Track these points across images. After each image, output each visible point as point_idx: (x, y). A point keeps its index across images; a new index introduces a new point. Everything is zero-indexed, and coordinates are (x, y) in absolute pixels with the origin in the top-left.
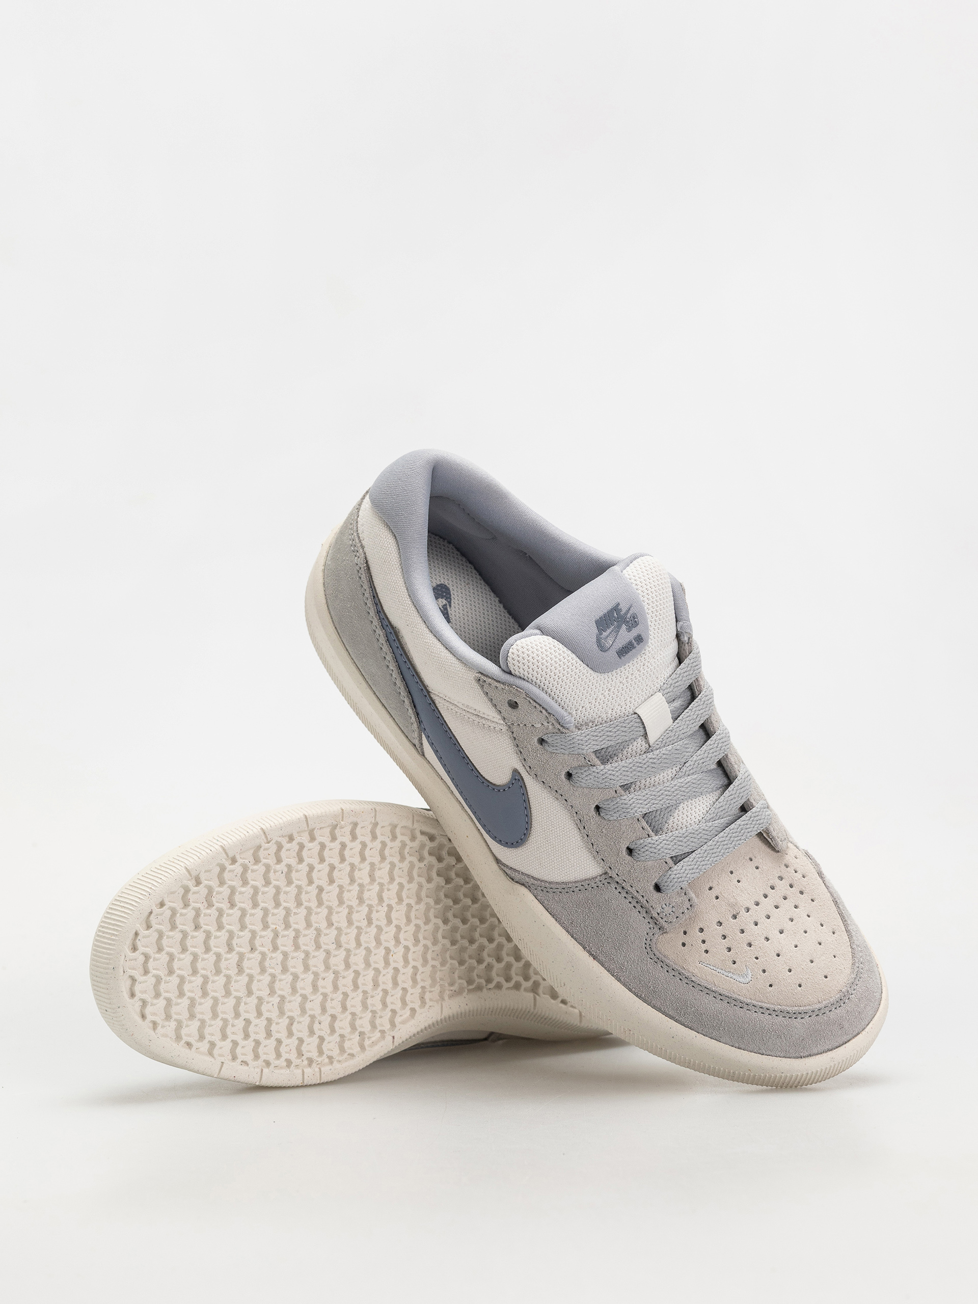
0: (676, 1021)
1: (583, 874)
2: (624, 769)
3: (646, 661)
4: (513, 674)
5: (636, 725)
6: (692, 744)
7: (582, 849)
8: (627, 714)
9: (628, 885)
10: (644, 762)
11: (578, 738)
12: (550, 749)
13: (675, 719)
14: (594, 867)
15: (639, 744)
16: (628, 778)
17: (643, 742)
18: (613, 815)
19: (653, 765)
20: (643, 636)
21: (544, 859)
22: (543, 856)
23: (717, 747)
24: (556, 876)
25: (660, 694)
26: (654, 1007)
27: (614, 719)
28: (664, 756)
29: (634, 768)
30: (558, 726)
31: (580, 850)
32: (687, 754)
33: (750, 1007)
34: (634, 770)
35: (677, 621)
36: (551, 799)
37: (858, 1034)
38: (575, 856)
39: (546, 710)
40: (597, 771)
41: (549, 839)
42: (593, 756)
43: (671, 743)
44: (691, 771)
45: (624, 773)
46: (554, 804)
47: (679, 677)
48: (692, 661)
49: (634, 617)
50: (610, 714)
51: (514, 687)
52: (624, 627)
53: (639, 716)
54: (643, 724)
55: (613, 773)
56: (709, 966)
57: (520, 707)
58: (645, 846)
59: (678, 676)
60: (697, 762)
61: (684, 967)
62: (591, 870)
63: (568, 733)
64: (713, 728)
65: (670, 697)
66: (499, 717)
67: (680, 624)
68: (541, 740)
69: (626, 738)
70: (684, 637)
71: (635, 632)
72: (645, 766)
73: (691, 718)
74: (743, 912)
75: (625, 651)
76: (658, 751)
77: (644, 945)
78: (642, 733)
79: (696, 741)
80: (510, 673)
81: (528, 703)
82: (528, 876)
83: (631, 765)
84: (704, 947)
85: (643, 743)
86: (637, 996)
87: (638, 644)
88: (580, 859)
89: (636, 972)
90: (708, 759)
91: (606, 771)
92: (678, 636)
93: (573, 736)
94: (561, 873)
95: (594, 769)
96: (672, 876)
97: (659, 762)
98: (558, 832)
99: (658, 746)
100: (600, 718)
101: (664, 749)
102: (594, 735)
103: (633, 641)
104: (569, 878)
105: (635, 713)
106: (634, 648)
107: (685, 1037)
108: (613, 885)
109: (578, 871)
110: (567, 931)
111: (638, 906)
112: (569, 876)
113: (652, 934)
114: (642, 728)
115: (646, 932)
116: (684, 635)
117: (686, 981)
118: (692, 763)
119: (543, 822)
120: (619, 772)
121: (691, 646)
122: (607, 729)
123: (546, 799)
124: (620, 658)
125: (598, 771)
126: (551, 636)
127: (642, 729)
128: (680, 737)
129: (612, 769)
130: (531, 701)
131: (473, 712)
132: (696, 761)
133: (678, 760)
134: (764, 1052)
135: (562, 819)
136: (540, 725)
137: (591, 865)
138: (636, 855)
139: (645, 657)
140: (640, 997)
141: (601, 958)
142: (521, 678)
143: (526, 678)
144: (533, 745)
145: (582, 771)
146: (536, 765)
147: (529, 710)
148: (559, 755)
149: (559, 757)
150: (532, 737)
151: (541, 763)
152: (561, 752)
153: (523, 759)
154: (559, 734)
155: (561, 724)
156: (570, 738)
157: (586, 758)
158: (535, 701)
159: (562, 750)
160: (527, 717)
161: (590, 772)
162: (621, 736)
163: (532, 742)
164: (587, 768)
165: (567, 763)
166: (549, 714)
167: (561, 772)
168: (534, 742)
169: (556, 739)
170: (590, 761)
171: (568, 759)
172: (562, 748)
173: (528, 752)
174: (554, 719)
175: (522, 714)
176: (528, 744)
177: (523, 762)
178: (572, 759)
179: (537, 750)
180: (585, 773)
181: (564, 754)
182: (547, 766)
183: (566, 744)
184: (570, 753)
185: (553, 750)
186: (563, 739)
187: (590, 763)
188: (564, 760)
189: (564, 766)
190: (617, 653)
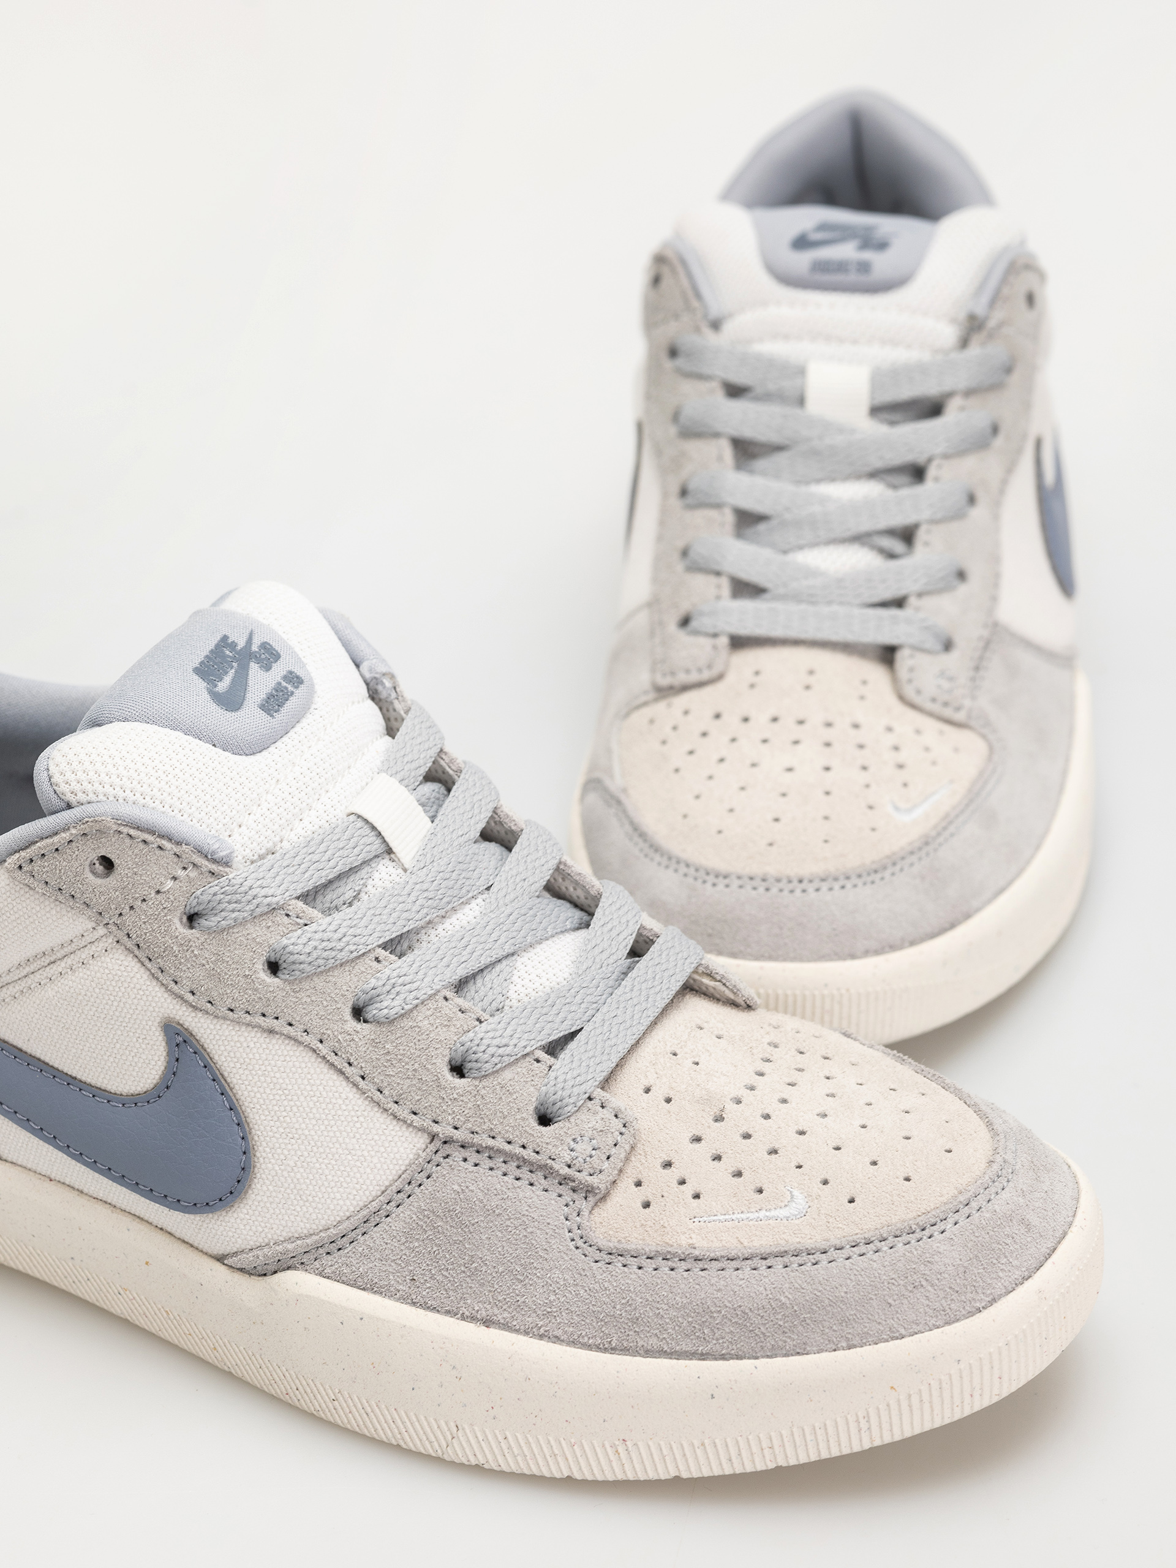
0: (703, 1357)
1: (391, 1167)
2: (371, 911)
3: (326, 721)
4: (77, 802)
5: (359, 833)
7: (365, 1113)
8: (333, 819)
9: (485, 1136)
11: (254, 876)
13: (432, 815)
14: (403, 1139)
15: (383, 872)
16: (388, 927)
17: (391, 865)
18: (392, 1004)
20: (298, 672)
21: (302, 1181)
22: (298, 1176)
24: (341, 1202)
25: (384, 775)
26: (648, 1353)
28: (441, 875)
30: (206, 864)
31: (361, 1119)
33: (832, 1253)
34: (393, 910)
35: (357, 666)
36: (262, 1040)
37: (1065, 1234)
38: (358, 1136)
39: (170, 838)
40: (321, 929)
41: (294, 1130)
42: (302, 906)
44: (508, 899)
45: (377, 919)
46: (271, 1047)
49: (265, 646)
51: (87, 820)
52: (254, 667)
53: (359, 816)
54: (376, 831)
55: (355, 923)
56: (715, 1218)
57: (117, 864)
58: (482, 1039)
60: (513, 881)
61: (668, 1241)
62: (402, 1149)
63: (231, 871)
64: (515, 824)
66: (90, 924)
67: (364, 667)
68: (190, 915)
69: (350, 860)
70: (382, 687)
71: (278, 671)
73: (461, 810)
74: (731, 1107)
75: (274, 702)
77: (572, 1245)
78: (381, 847)
80: (68, 806)
81: (128, 841)
82: (289, 1240)
84: (688, 1190)
85: (391, 868)
86: (605, 1350)
87: (296, 687)
88: (370, 1137)
89: (580, 1303)
92: (371, 692)
93: (243, 876)
94: (348, 1190)
95: (314, 927)
96: (561, 1079)
98: (305, 1104)
101: (435, 864)
103: (284, 684)
104: (367, 1193)
105: (350, 815)
106: (291, 693)
107: (736, 1381)
108: (458, 1154)
109: (379, 1166)
110: (414, 1304)
111: (524, 1173)
112: (364, 1187)
113: (575, 1214)
114: (378, 839)
115: (563, 1217)
116: (381, 685)
117: (684, 1265)
118: (502, 886)
119: (267, 1102)
120: (364, 918)
121: (404, 701)
123: (252, 1045)
125: (323, 928)
127: (378, 841)
128: (456, 843)
129: (348, 916)
130: (132, 832)
131: (42, 962)
132: (508, 881)
133: (471, 881)
134: (903, 1332)
135: (300, 1071)
136: (170, 884)
137: (396, 1139)
138: (474, 1065)
139: (321, 714)
140: (613, 1350)
141: (502, 1316)
142: (92, 801)
144: (177, 934)
145: (293, 940)
146: (201, 978)
147: (136, 855)
148: (235, 931)
149: (237, 935)
150: (168, 917)
151: (207, 966)
152: (235, 920)
153: (172, 982)
154: (217, 882)
155: (209, 857)
156: (238, 881)
157: (288, 912)
158: (138, 828)
159: (237, 914)
160: (141, 875)
161: (309, 935)
162: (339, 859)
163: (174, 928)
164: (300, 932)
165: (258, 940)
166: (179, 843)
167: (256, 966)
168: (178, 927)
169: (215, 894)
170: (300, 915)
171: (256, 931)
172: (233, 911)
173: (174, 958)
174: (192, 851)
175: (129, 875)
176: (167, 938)
177: (175, 988)
178: (264, 929)
179: (191, 943)
180: (300, 941)
181: (243, 923)
182: (221, 966)
183: (238, 896)
184: (255, 914)
185: (219, 922)
186: (227, 888)
187: (301, 921)
188: (249, 937)
189: (254, 950)
190: (262, 707)
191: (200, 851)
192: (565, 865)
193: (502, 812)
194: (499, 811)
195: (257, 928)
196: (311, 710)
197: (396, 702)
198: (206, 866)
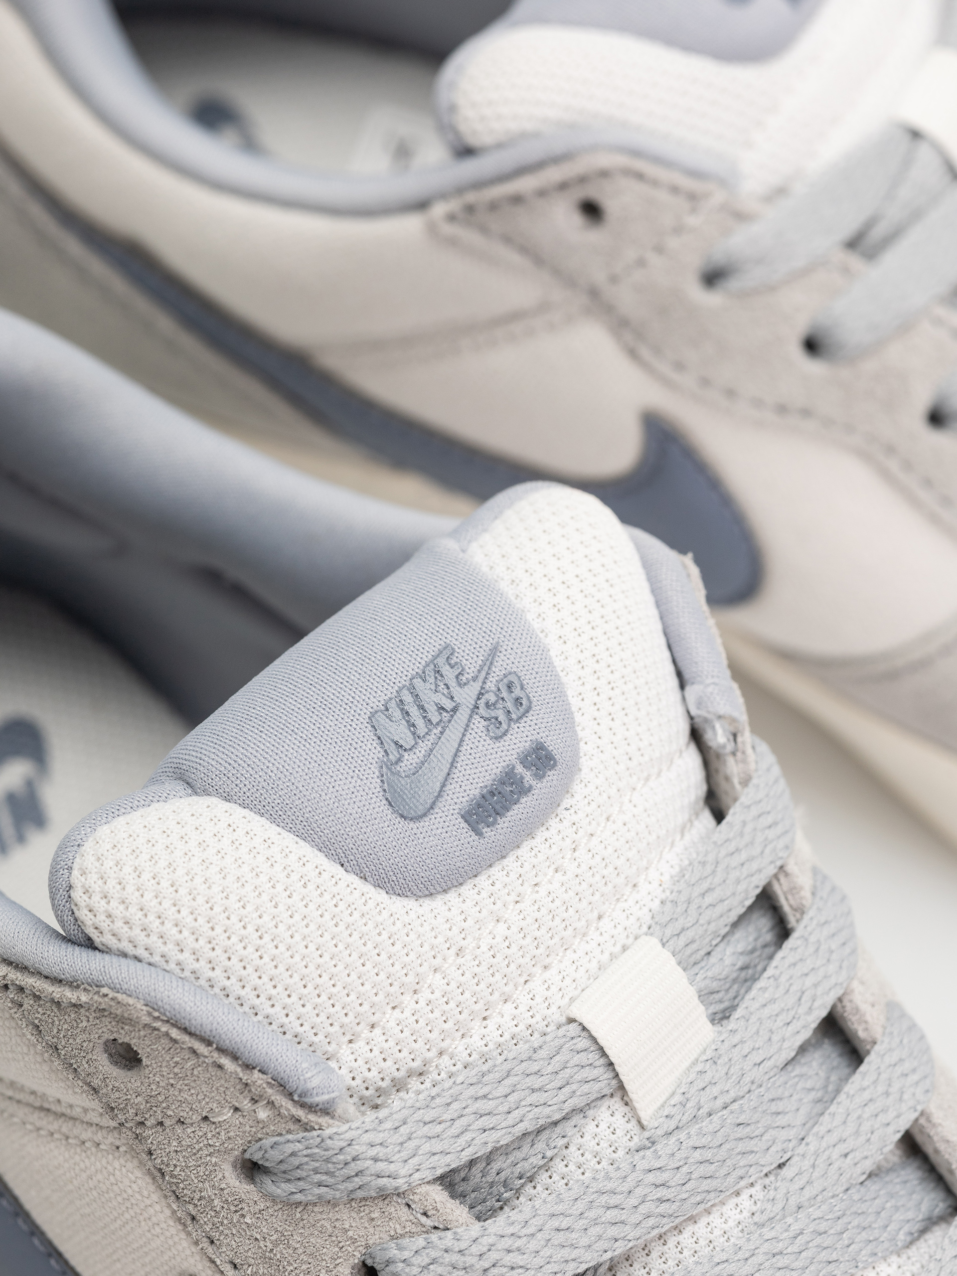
2: (555, 1223)
3: (581, 832)
4: (100, 947)
5: (577, 1059)
6: (795, 1097)
8: (541, 1026)
10: (625, 1187)
11: (366, 1138)
12: (282, 1189)
13: (720, 1017)
15: (603, 1126)
16: (575, 1254)
17: (618, 1115)
19: (662, 1193)
20: (553, 744)
23: (887, 1094)
25: (654, 942)
27: (495, 1053)
28: (697, 1155)
29: (591, 1214)
30: (287, 1106)
32: (783, 1134)
34: (595, 1222)
35: (682, 686)
39: (235, 1058)
40: (457, 1246)
42: (438, 1195)
43: (719, 1103)
44: (808, 1193)
45: (560, 1238)
47: (714, 872)
48: (754, 811)
49: (512, 683)
50: (476, 1038)
51: (105, 990)
52: (476, 726)
53: (584, 1029)
54: (604, 1054)
55: (519, 1243)
57: (145, 1061)
59: (709, 868)
60: (825, 1157)
63: (329, 1126)
64: (866, 1029)
65: (694, 946)
66: (94, 1104)
68: (249, 1165)
69: (547, 1111)
70: (715, 734)
72: (633, 1201)
73: (775, 1008)
75: (493, 807)
76: (673, 1139)
78: (605, 1084)
79: (809, 1084)
80: (89, 944)
81: (166, 1041)
83: (580, 1206)
85: (619, 1121)
87: (539, 777)
90: (862, 1139)
91: (491, 1240)
92: (696, 735)
93: (348, 1136)
95: (449, 1240)
97: (680, 1177)
99: (672, 1124)
100: (445, 1058)
101: (694, 1130)
102: (427, 1119)
103: (519, 769)
105: (571, 1021)
106: (525, 791)
114: (601, 1070)
116: (713, 728)
118: (807, 1164)
120: (539, 1236)
122: (472, 1091)
124: (479, 833)
125: (463, 1245)
126: (218, 794)
127: (600, 1072)
128: (747, 1079)
129: (511, 1230)
130: (175, 1033)
131: (31, 1099)
132: (817, 1155)
133: (751, 1158)
136: (228, 1114)
139: (575, 818)
142: (125, 955)
143: (141, 952)
144: (224, 1186)
145: (406, 1254)
146: (249, 1254)
147: (177, 1063)
148: (316, 1209)
149: (319, 1216)
150: (214, 1160)
151: (262, 1244)
152: (320, 1197)
153: (205, 1239)
154: (302, 1135)
155: (296, 1098)
156: (338, 1144)
157: (410, 1203)
158: (185, 1030)
159: (323, 1190)
160: (180, 1090)
161: (434, 1254)
162: (528, 1109)
163: (220, 1176)
164: (420, 1242)
165: (350, 1233)
166: (248, 1067)
167: (339, 1268)
168: (227, 1174)
169: (293, 1154)
170: (429, 1213)
171: (348, 1218)
172: (320, 1185)
173: (213, 1214)
174: (268, 1083)
175: (162, 1084)
176: (207, 1184)
177: (210, 1250)
178: (366, 1218)
179: (244, 1205)
180: (417, 1260)
181: (332, 1204)
182: (284, 1252)
183: (330, 1165)
184: (352, 1196)
185: (293, 1193)
186: (316, 1150)
187: (429, 1222)
188: (337, 1224)
189: (341, 1245)
190: (467, 817)
191: (281, 1085)
192: (929, 1120)
193: (851, 1001)
194: (846, 1002)
195: (354, 1215)
196: (560, 810)
197: (730, 761)
198: (288, 1110)
